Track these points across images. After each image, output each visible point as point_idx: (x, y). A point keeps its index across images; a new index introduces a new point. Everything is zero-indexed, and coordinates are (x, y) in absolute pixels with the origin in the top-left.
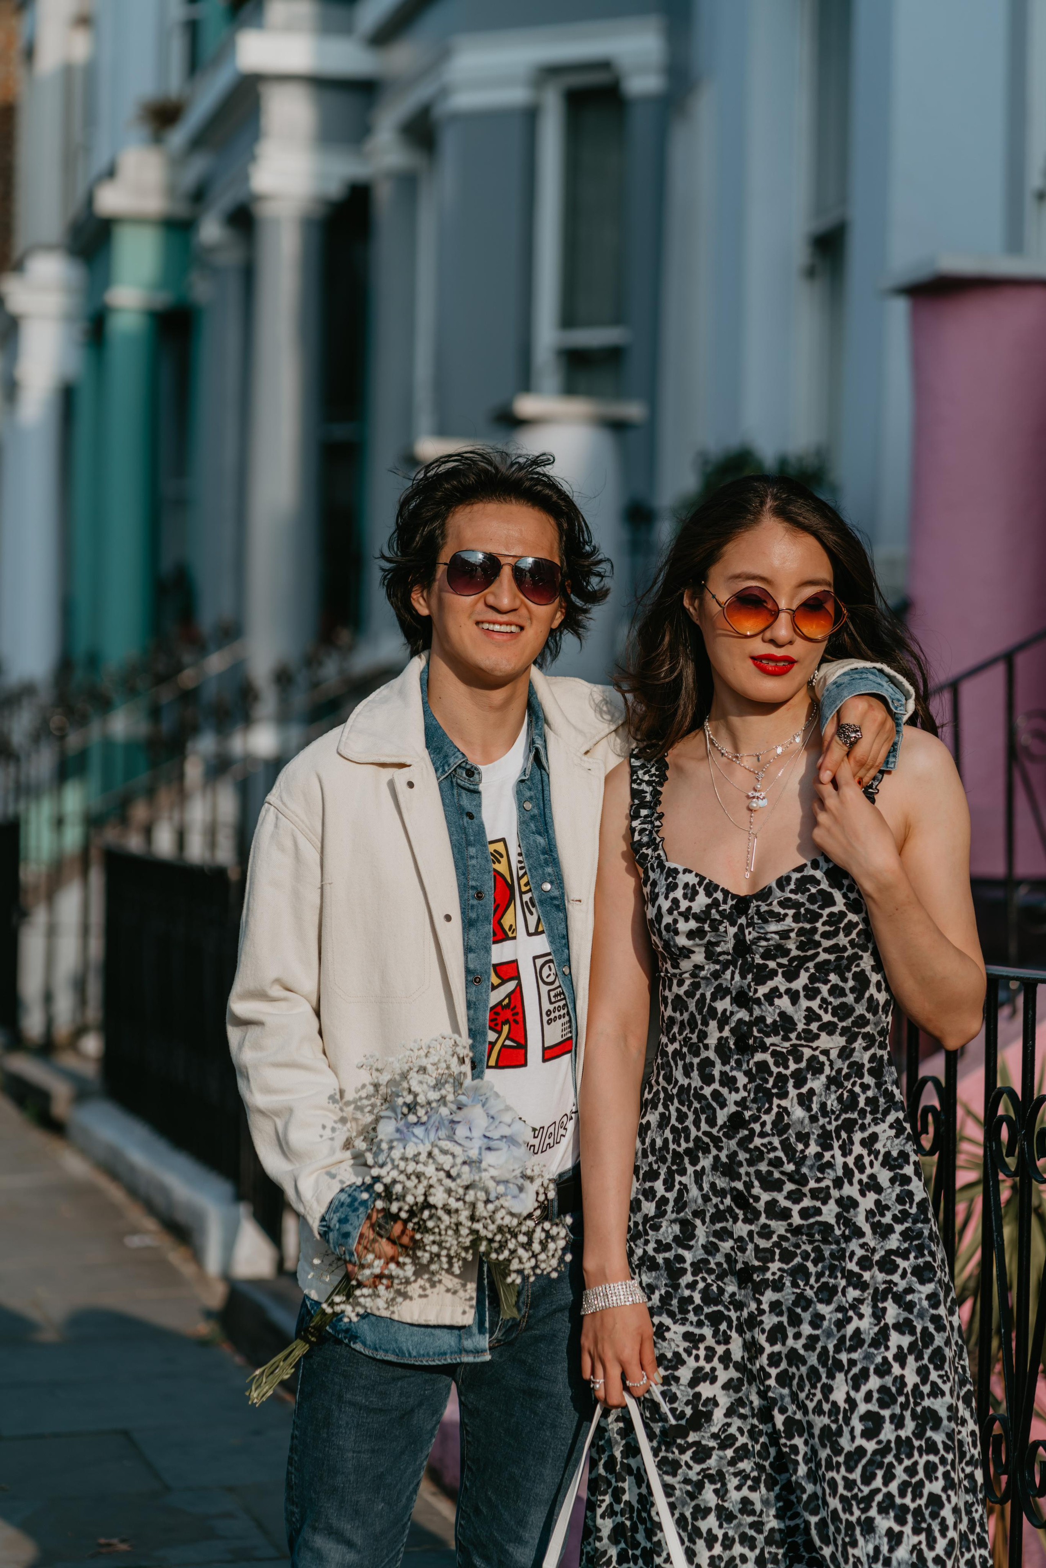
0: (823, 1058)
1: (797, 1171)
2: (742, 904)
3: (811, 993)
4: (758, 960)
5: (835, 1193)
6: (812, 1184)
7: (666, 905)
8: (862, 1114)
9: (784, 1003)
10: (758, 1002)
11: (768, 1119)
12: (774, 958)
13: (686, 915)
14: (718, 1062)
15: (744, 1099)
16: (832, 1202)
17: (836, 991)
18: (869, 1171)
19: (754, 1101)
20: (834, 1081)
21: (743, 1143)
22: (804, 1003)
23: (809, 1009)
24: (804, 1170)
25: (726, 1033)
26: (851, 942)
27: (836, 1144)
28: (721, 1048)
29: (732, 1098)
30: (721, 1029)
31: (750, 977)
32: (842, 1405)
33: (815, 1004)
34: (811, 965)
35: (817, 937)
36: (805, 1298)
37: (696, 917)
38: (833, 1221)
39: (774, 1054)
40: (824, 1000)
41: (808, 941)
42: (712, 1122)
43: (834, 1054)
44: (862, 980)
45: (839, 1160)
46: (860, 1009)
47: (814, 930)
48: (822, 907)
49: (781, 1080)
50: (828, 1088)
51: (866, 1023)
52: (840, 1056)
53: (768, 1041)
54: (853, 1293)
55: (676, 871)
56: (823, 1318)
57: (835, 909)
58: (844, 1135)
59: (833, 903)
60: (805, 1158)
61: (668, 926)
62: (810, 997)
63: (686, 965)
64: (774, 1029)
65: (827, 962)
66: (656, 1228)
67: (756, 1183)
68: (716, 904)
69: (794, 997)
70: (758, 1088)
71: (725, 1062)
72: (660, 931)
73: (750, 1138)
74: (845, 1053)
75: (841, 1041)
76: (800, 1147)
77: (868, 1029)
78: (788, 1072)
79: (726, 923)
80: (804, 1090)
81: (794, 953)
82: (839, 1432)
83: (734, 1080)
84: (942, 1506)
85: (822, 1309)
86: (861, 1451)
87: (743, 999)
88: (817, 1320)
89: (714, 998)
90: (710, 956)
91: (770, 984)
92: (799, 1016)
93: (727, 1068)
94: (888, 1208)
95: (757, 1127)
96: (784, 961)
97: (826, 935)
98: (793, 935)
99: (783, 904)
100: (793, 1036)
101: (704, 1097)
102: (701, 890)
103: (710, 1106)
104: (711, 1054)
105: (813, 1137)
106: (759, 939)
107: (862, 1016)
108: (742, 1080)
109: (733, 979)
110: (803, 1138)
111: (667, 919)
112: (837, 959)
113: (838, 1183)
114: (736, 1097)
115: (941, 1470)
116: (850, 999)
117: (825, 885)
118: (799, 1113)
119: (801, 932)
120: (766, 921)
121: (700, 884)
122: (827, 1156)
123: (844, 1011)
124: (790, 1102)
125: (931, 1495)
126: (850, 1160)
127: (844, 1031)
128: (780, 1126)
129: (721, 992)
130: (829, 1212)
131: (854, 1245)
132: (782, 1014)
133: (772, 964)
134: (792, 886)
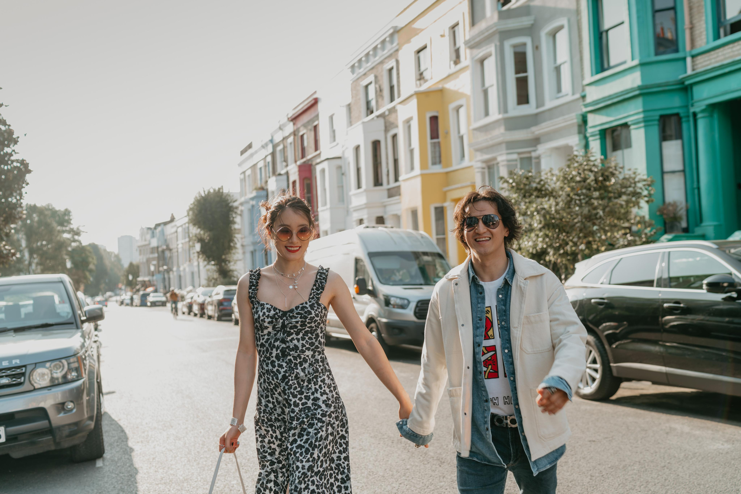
0: (307, 358)
1: (301, 390)
2: (285, 313)
3: (303, 339)
4: (288, 330)
5: (312, 397)
6: (305, 394)
7: (261, 314)
8: (320, 374)
9: (295, 342)
10: (288, 342)
11: (293, 375)
12: (293, 329)
13: (268, 317)
14: (276, 361)
15: (286, 370)
16: (311, 400)
17: (310, 338)
18: (323, 389)
19: (289, 370)
20: (311, 364)
21: (287, 384)
22: (301, 342)
23: (302, 343)
24: (303, 390)
25: (279, 351)
26: (315, 325)
27: (312, 382)
28: (277, 355)
29: (282, 371)
30: (277, 351)
31: (286, 334)
32: (316, 458)
33: (304, 342)
34: (303, 331)
35: (306, 323)
36: (304, 428)
37: (271, 318)
38: (311, 406)
39: (293, 357)
40: (307, 341)
41: (303, 325)
42: (277, 379)
43: (310, 356)
44: (317, 336)
45: (313, 387)
46: (317, 344)
47: (306, 321)
48: (308, 315)
49: (296, 364)
50: (309, 366)
51: (318, 348)
52: (312, 357)
53: (291, 353)
54: (320, 424)
55: (264, 304)
56: (310, 433)
57: (312, 316)
58: (315, 380)
59: (312, 314)
60: (303, 386)
61: (262, 320)
62: (303, 340)
63: (266, 332)
64: (293, 350)
65: (308, 331)
66: (275, 410)
67: (291, 396)
68: (277, 313)
69: (298, 340)
70: (290, 367)
71: (279, 360)
72: (259, 322)
73: (288, 382)
74: (313, 356)
75: (312, 353)
76: (302, 383)
77: (319, 350)
78: (297, 362)
79: (280, 319)
80: (302, 367)
81: (299, 327)
82: (314, 466)
83: (282, 365)
84: (333, 486)
85: (310, 430)
86: (319, 471)
87: (283, 341)
88: (308, 434)
89: (274, 342)
90: (274, 328)
91: (291, 337)
92: (300, 345)
93: (280, 362)
94: (330, 399)
95: (290, 378)
96: (296, 330)
97: (309, 323)
98: (299, 322)
99: (297, 314)
100: (298, 351)
101: (274, 372)
102: (272, 309)
103: (276, 374)
104: (274, 359)
105: (306, 381)
106: (289, 324)
107: (317, 346)
108: (284, 365)
109: (280, 335)
110: (303, 381)
111: (262, 318)
112: (311, 330)
113: (313, 394)
114: (284, 370)
115: (334, 475)
116: (314, 340)
117: (309, 309)
118: (302, 374)
119: (302, 322)
120: (292, 318)
121: (272, 308)
122: (310, 386)
123: (312, 344)
124: (299, 370)
125: (331, 483)
126: (317, 387)
127: (312, 350)
128: (297, 377)
129: (276, 340)
130: (310, 403)
131: (319, 411)
132: (295, 345)
133: (292, 331)
134: (300, 309)
